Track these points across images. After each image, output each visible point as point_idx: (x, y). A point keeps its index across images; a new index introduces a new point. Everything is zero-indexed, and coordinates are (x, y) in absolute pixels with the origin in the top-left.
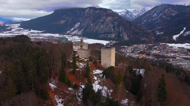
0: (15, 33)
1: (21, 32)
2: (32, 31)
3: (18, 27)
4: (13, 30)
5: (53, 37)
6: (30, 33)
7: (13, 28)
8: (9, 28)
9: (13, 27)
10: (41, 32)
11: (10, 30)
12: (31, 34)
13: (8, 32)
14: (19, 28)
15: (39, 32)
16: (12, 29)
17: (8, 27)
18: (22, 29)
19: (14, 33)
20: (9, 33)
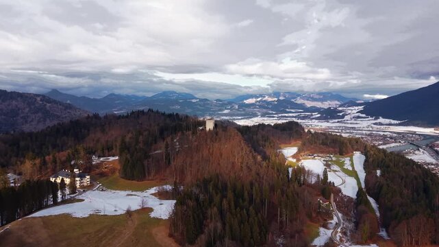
0: (348, 123)
1: (359, 121)
2: (381, 120)
3: (357, 112)
4: (346, 118)
5: (414, 133)
6: (374, 124)
7: (350, 114)
8: (341, 114)
9: (350, 112)
10: (398, 122)
11: (343, 117)
12: (375, 126)
13: (336, 121)
14: (358, 114)
15: (393, 122)
16: (347, 115)
17: (341, 111)
18: (364, 115)
19: (345, 123)
20: (338, 122)
